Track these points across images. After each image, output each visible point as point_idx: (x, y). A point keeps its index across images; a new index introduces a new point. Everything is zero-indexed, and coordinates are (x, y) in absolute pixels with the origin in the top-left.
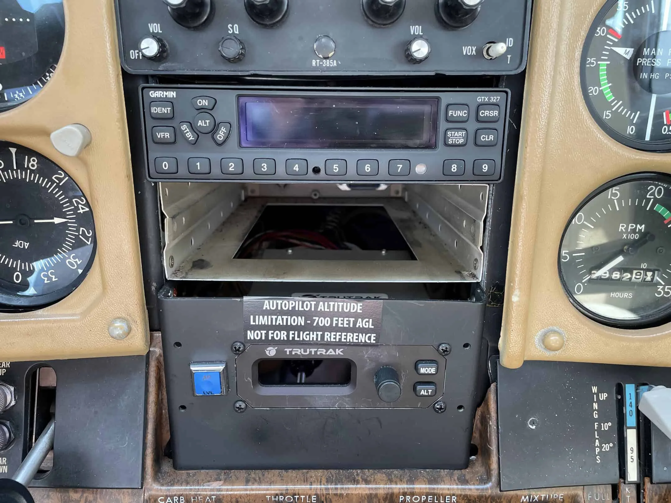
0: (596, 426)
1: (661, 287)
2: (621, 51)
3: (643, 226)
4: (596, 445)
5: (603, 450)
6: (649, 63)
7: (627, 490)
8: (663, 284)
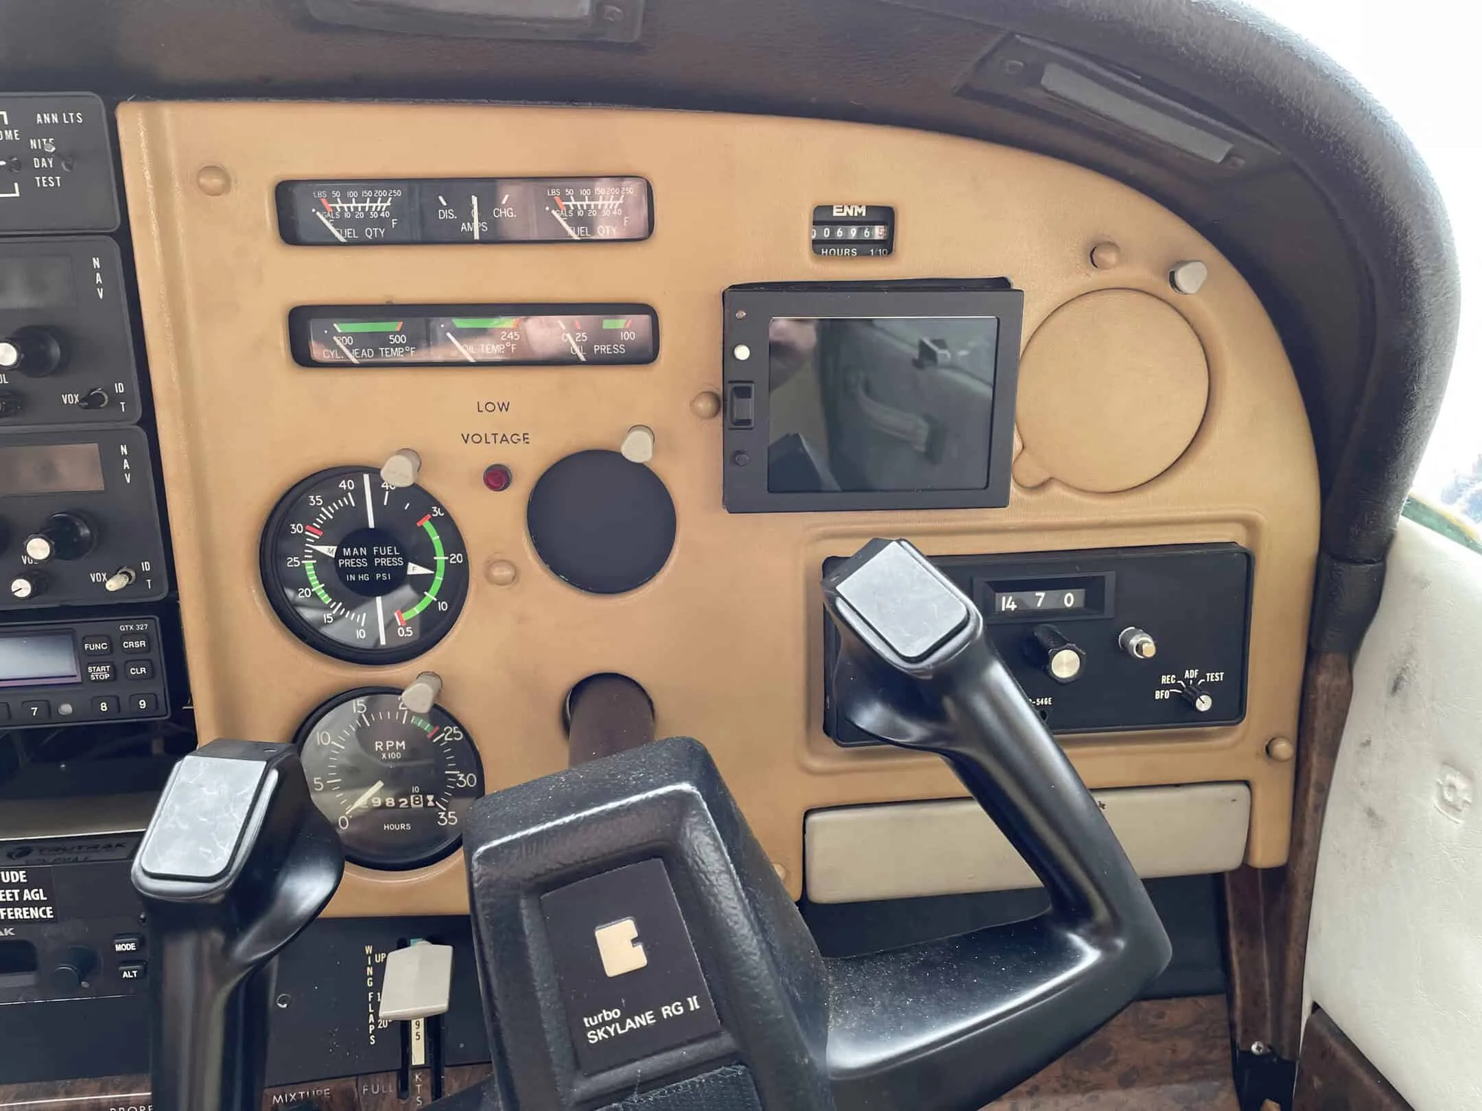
0: (370, 997)
1: (443, 813)
2: (324, 549)
3: (403, 743)
4: (370, 1022)
5: (380, 1027)
6: (354, 564)
7: (417, 1077)
8: (444, 809)
